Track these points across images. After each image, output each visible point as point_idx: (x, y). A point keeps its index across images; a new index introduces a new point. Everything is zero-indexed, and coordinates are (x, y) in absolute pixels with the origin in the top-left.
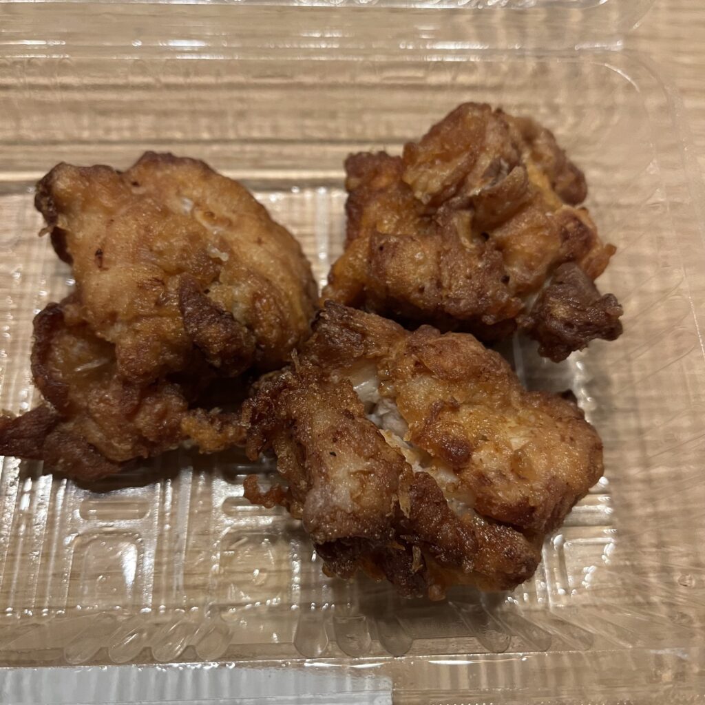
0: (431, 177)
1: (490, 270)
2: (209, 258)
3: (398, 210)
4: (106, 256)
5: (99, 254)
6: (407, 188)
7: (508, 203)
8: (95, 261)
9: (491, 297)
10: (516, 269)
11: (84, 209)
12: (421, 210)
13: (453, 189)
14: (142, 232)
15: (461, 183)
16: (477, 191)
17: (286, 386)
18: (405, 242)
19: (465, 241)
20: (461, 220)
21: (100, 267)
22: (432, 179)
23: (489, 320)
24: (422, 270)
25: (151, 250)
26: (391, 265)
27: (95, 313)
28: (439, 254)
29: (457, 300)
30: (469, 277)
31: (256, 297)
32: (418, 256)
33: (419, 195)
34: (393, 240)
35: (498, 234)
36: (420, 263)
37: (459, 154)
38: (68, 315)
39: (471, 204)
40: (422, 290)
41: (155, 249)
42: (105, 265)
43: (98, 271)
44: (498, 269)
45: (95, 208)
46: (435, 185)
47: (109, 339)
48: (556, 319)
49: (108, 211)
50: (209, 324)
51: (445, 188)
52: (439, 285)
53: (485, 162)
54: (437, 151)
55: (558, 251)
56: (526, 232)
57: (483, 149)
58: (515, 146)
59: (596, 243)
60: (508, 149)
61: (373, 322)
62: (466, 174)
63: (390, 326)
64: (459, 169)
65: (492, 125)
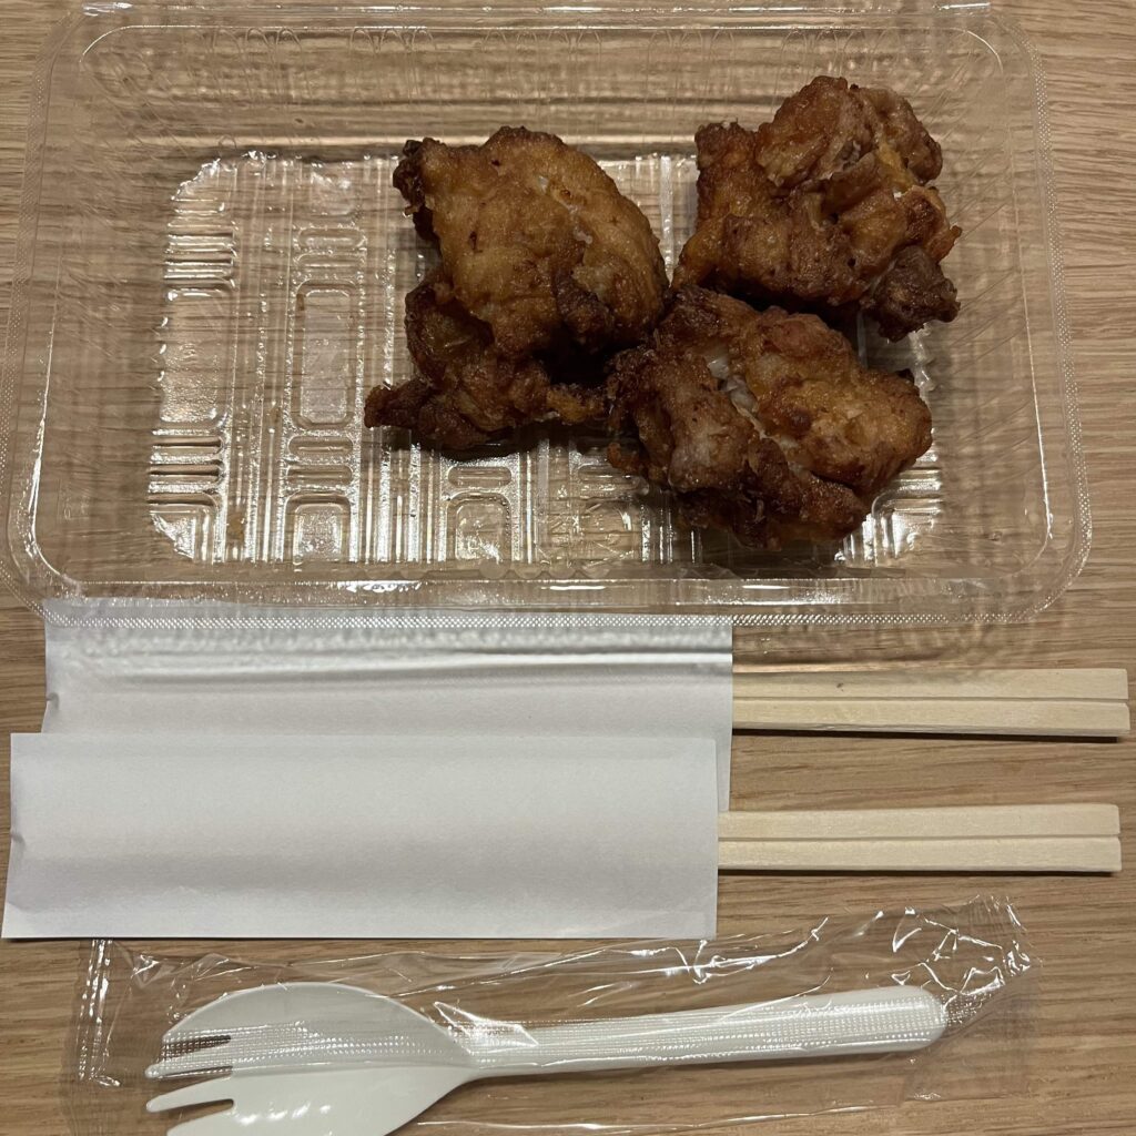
0: (784, 160)
1: (836, 254)
2: (575, 241)
3: (751, 190)
4: (480, 238)
5: (474, 236)
6: (761, 170)
7: (857, 188)
8: (468, 243)
9: (837, 280)
10: (862, 252)
11: (452, 190)
12: (774, 192)
13: (805, 173)
14: (515, 216)
15: (813, 166)
16: (828, 176)
17: (649, 361)
18: (758, 225)
19: (814, 224)
20: (812, 203)
21: (474, 249)
22: (785, 161)
23: (834, 301)
24: (774, 253)
25: (523, 234)
26: (744, 248)
27: (469, 293)
28: (790, 237)
29: (806, 283)
30: (817, 261)
31: (616, 278)
32: (770, 240)
33: (772, 177)
34: (747, 223)
35: (846, 218)
36: (772, 246)
37: (811, 137)
38: (439, 294)
39: (822, 187)
40: (772, 273)
41: (527, 232)
42: (479, 248)
43: (472, 253)
44: (844, 253)
45: (464, 190)
46: (788, 169)
47: (481, 318)
48: (895, 302)
49: (479, 194)
50: (579, 305)
51: (798, 171)
52: (789, 267)
53: (837, 145)
54: (791, 133)
55: (904, 235)
56: (873, 216)
57: (836, 132)
58: (868, 127)
59: (942, 225)
60: (862, 132)
61: (726, 303)
62: (818, 158)
63: (741, 306)
64: (811, 153)
65: (847, 105)
